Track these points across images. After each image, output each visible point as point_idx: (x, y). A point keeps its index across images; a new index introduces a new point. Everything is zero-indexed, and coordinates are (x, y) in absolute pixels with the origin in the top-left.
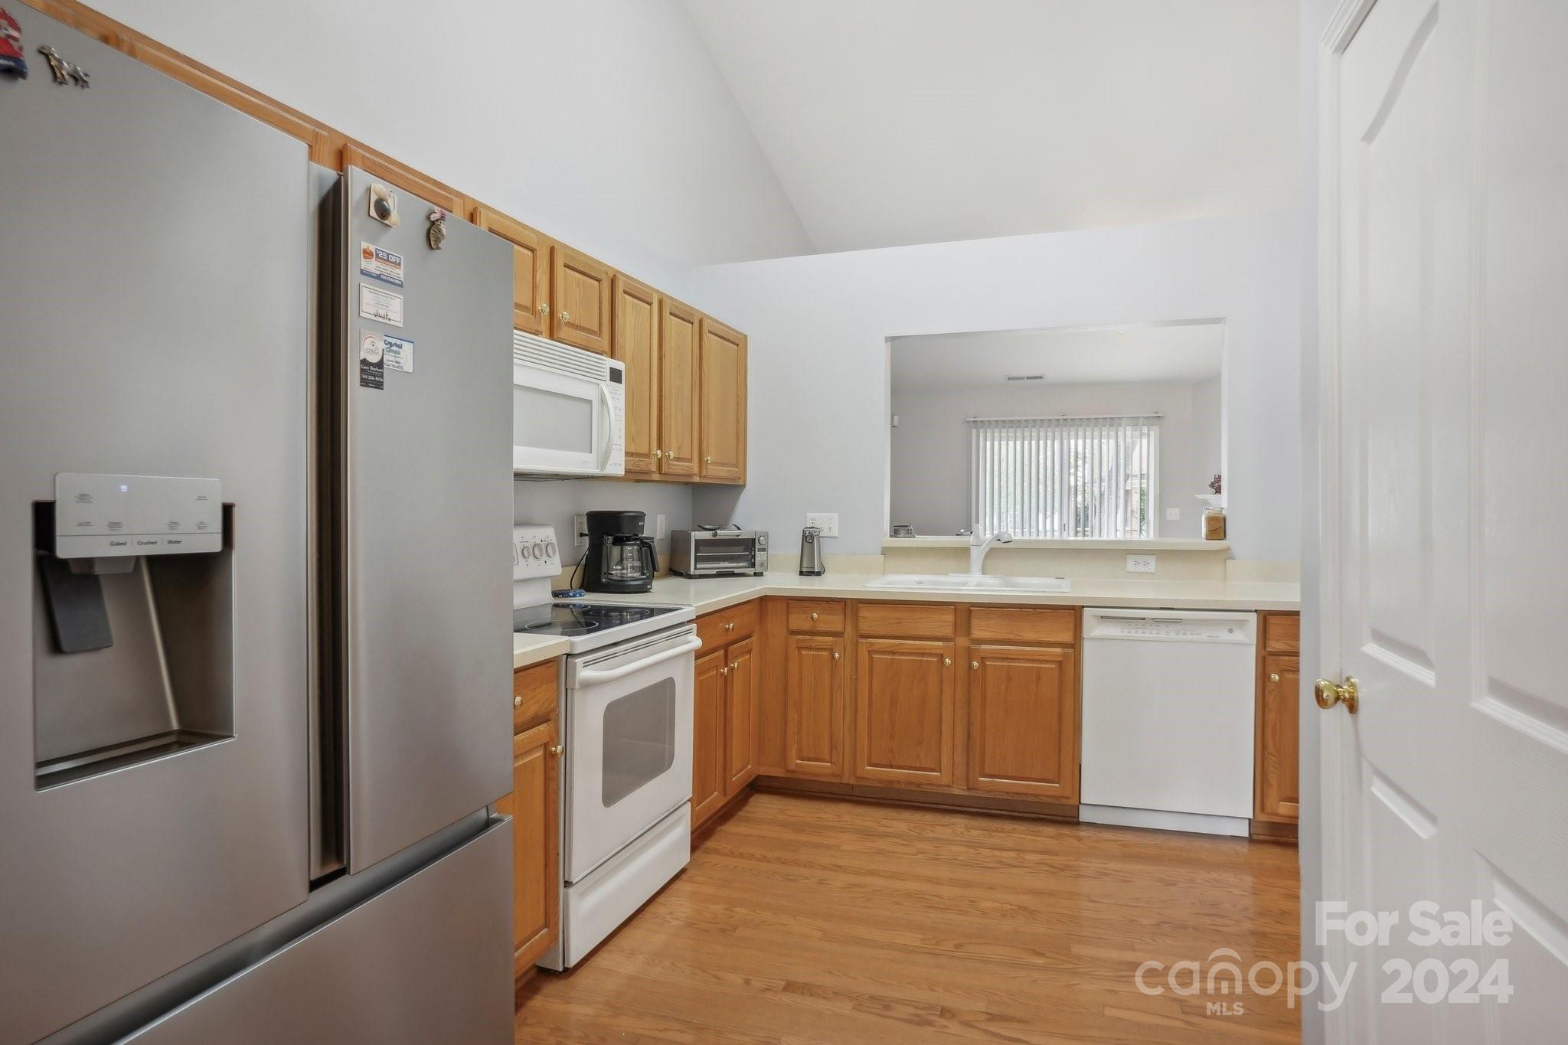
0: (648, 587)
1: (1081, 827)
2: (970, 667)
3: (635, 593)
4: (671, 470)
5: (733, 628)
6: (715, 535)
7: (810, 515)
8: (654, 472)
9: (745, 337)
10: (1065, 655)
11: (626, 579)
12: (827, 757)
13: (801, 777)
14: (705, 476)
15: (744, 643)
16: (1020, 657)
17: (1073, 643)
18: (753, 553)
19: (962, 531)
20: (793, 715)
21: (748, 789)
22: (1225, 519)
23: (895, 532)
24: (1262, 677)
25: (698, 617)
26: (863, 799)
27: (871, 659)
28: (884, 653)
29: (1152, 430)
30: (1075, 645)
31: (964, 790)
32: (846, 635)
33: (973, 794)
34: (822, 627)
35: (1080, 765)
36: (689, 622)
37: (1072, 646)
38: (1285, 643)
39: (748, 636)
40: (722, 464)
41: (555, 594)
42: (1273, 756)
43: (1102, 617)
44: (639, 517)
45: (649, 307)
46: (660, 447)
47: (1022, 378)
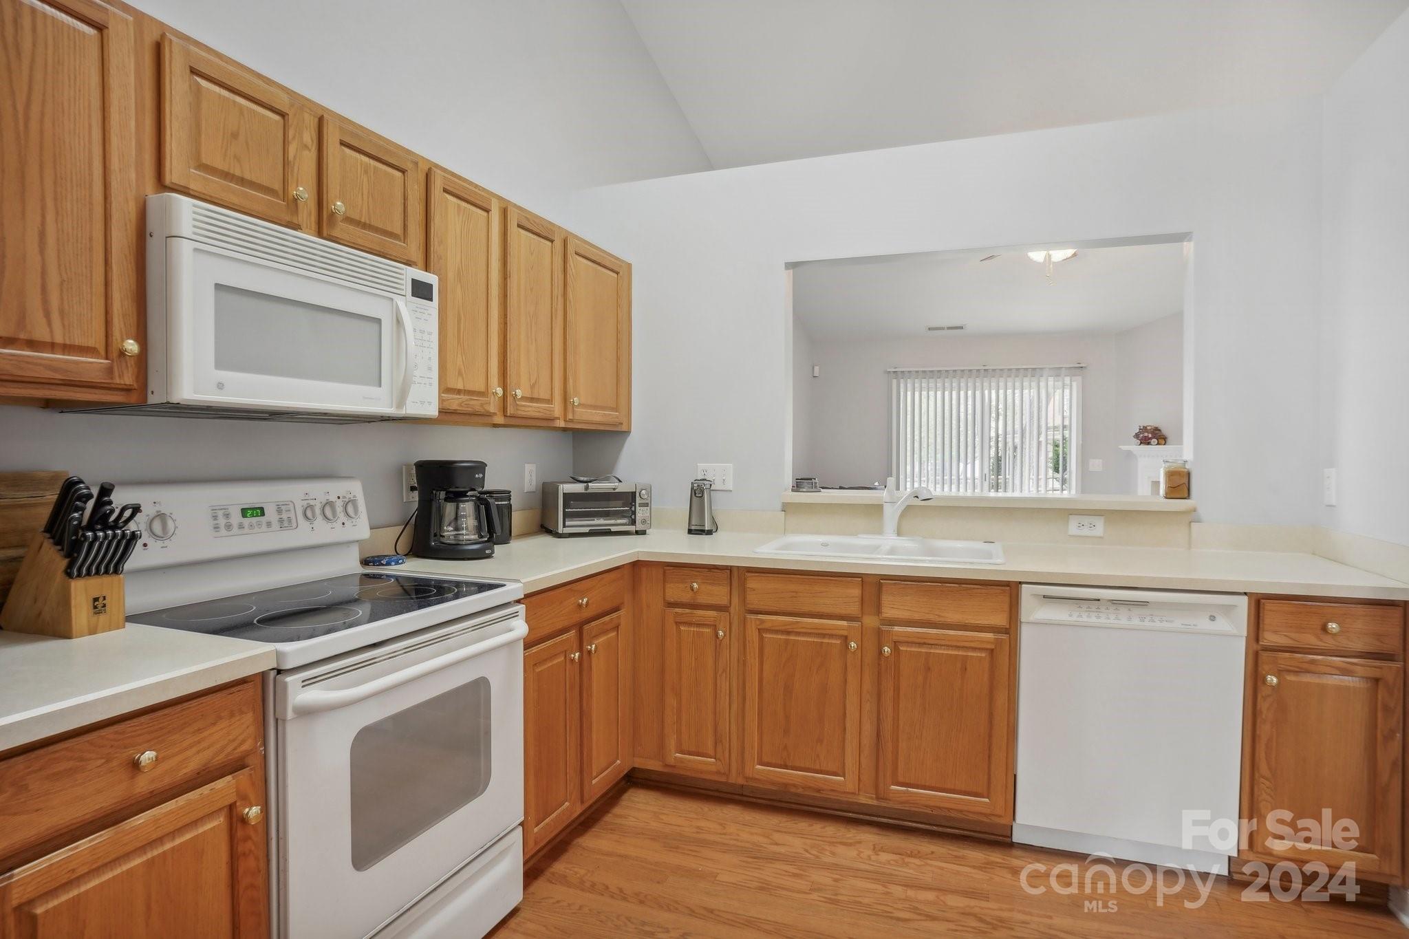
0: (487, 552)
1: (1016, 852)
2: (880, 653)
3: (469, 559)
4: (520, 412)
5: (587, 602)
6: (587, 488)
7: (702, 466)
8: (495, 414)
9: (629, 266)
10: (998, 642)
11: (460, 542)
12: (711, 752)
13: (682, 772)
14: (571, 421)
15: (607, 618)
16: (943, 642)
17: (1008, 627)
18: (633, 509)
19: (876, 484)
20: (671, 701)
21: (623, 782)
22: (1189, 474)
23: (798, 485)
24: (1254, 679)
25: (527, 596)
26: (754, 800)
27: (761, 639)
28: (777, 632)
29: (1074, 381)
30: (1010, 630)
31: (872, 798)
32: (732, 610)
33: (884, 804)
34: (702, 599)
35: (1015, 776)
36: (518, 602)
37: (1006, 631)
38: (1285, 635)
39: (616, 609)
40: (595, 407)
41: (365, 562)
42: (1267, 779)
43: (1044, 597)
44: (480, 467)
45: (485, 214)
46: (504, 384)
47: (942, 329)
